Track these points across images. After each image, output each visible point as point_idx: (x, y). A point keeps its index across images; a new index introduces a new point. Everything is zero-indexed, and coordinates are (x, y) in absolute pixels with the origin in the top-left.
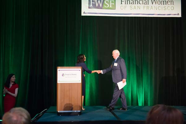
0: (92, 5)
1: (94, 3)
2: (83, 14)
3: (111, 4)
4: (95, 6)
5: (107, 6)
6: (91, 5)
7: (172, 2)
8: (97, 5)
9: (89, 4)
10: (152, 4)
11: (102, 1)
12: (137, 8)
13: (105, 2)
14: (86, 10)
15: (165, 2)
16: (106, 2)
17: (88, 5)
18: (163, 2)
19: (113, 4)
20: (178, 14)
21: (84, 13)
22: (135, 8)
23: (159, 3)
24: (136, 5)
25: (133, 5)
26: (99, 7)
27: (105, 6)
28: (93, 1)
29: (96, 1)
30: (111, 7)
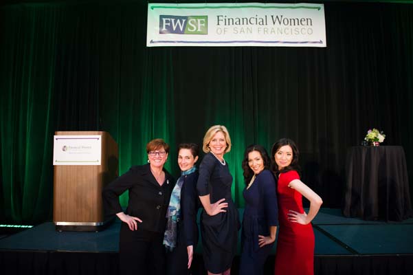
0: (166, 28)
1: (169, 24)
2: (149, 45)
3: (199, 25)
5: (192, 28)
6: (164, 29)
7: (309, 20)
8: (174, 28)
9: (161, 26)
10: (274, 23)
11: (184, 21)
12: (246, 32)
13: (189, 22)
14: (155, 36)
15: (296, 21)
16: (191, 22)
17: (158, 28)
18: (292, 21)
19: (204, 25)
20: (321, 42)
21: (152, 42)
22: (242, 31)
23: (286, 23)
24: (245, 26)
25: (239, 27)
26: (178, 31)
27: (189, 30)
28: (167, 22)
29: (173, 20)
30: (199, 30)
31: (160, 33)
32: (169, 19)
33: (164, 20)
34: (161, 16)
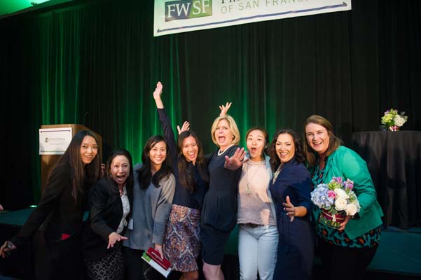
0: (171, 15)
1: (174, 10)
2: (156, 34)
3: (204, 6)
4: (175, 16)
5: (197, 11)
6: (169, 16)
8: (179, 13)
11: (189, 4)
12: (252, 6)
13: (194, 5)
17: (164, 16)
19: (208, 5)
21: (158, 31)
22: (249, 6)
25: (245, 1)
26: (183, 17)
27: (194, 13)
28: (172, 8)
29: (178, 5)
30: (204, 12)
31: (166, 21)
32: (174, 5)
33: (169, 6)
34: (166, 3)
